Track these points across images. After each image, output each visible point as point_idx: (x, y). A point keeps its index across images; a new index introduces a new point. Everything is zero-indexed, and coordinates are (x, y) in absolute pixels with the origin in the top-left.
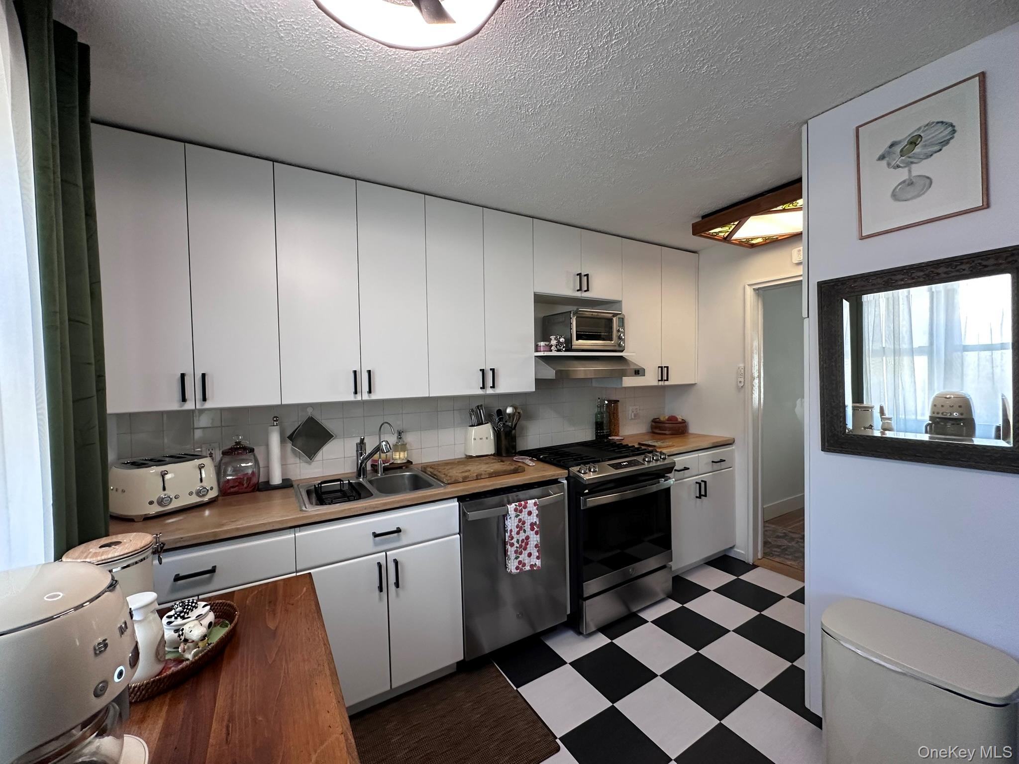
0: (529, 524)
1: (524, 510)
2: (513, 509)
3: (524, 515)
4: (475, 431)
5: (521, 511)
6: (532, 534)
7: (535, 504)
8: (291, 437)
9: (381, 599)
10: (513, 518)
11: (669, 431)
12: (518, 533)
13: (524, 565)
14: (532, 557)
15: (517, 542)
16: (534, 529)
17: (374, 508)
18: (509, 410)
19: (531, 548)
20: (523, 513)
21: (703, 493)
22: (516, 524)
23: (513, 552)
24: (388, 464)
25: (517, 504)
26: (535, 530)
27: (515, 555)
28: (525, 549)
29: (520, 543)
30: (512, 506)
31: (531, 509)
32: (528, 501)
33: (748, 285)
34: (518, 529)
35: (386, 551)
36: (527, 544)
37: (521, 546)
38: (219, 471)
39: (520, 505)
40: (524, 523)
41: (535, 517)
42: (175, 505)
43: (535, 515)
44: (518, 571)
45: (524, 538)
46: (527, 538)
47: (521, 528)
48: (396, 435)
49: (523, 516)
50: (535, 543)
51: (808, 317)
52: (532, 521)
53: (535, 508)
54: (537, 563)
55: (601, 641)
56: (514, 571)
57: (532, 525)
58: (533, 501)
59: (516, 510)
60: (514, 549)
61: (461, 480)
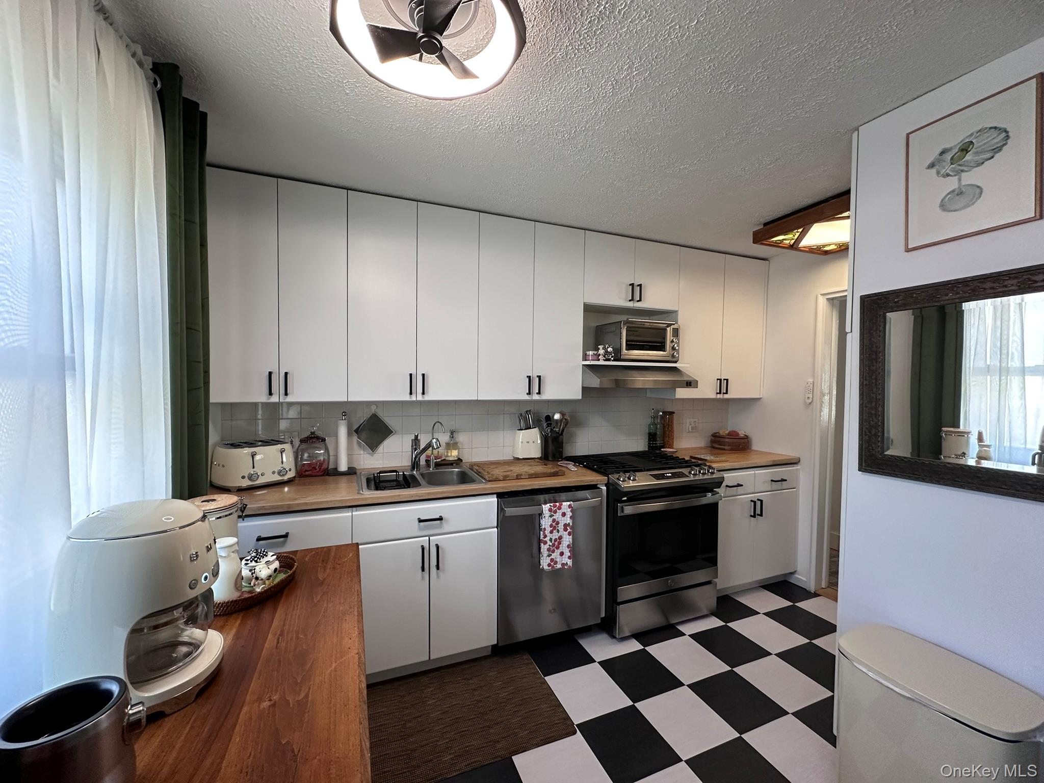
0: (563, 524)
1: (558, 511)
2: (547, 509)
3: (558, 516)
4: (522, 435)
5: (555, 512)
6: (565, 535)
7: (570, 506)
8: (357, 431)
9: (423, 578)
10: (547, 518)
11: (729, 446)
12: (551, 532)
13: (556, 563)
14: (564, 556)
15: (550, 540)
16: (567, 529)
17: (420, 496)
18: (557, 416)
19: (564, 548)
20: (557, 514)
21: (758, 511)
22: (550, 524)
23: (546, 550)
24: (440, 460)
25: (552, 504)
26: (568, 531)
27: (548, 552)
28: (558, 548)
29: (553, 542)
30: (546, 506)
31: (565, 511)
32: (563, 503)
33: (821, 295)
34: (552, 528)
35: (429, 536)
36: (560, 543)
37: (554, 545)
38: (297, 455)
39: (555, 506)
40: (558, 523)
41: (569, 519)
42: (261, 481)
43: (569, 516)
44: (550, 568)
45: (557, 537)
46: (561, 538)
47: (555, 528)
48: (449, 434)
49: (557, 516)
50: (568, 543)
51: (851, 331)
52: (565, 522)
53: (569, 510)
54: (568, 563)
55: (634, 646)
56: (546, 567)
57: (566, 526)
58: (568, 503)
59: (550, 510)
60: (547, 546)
61: (501, 478)
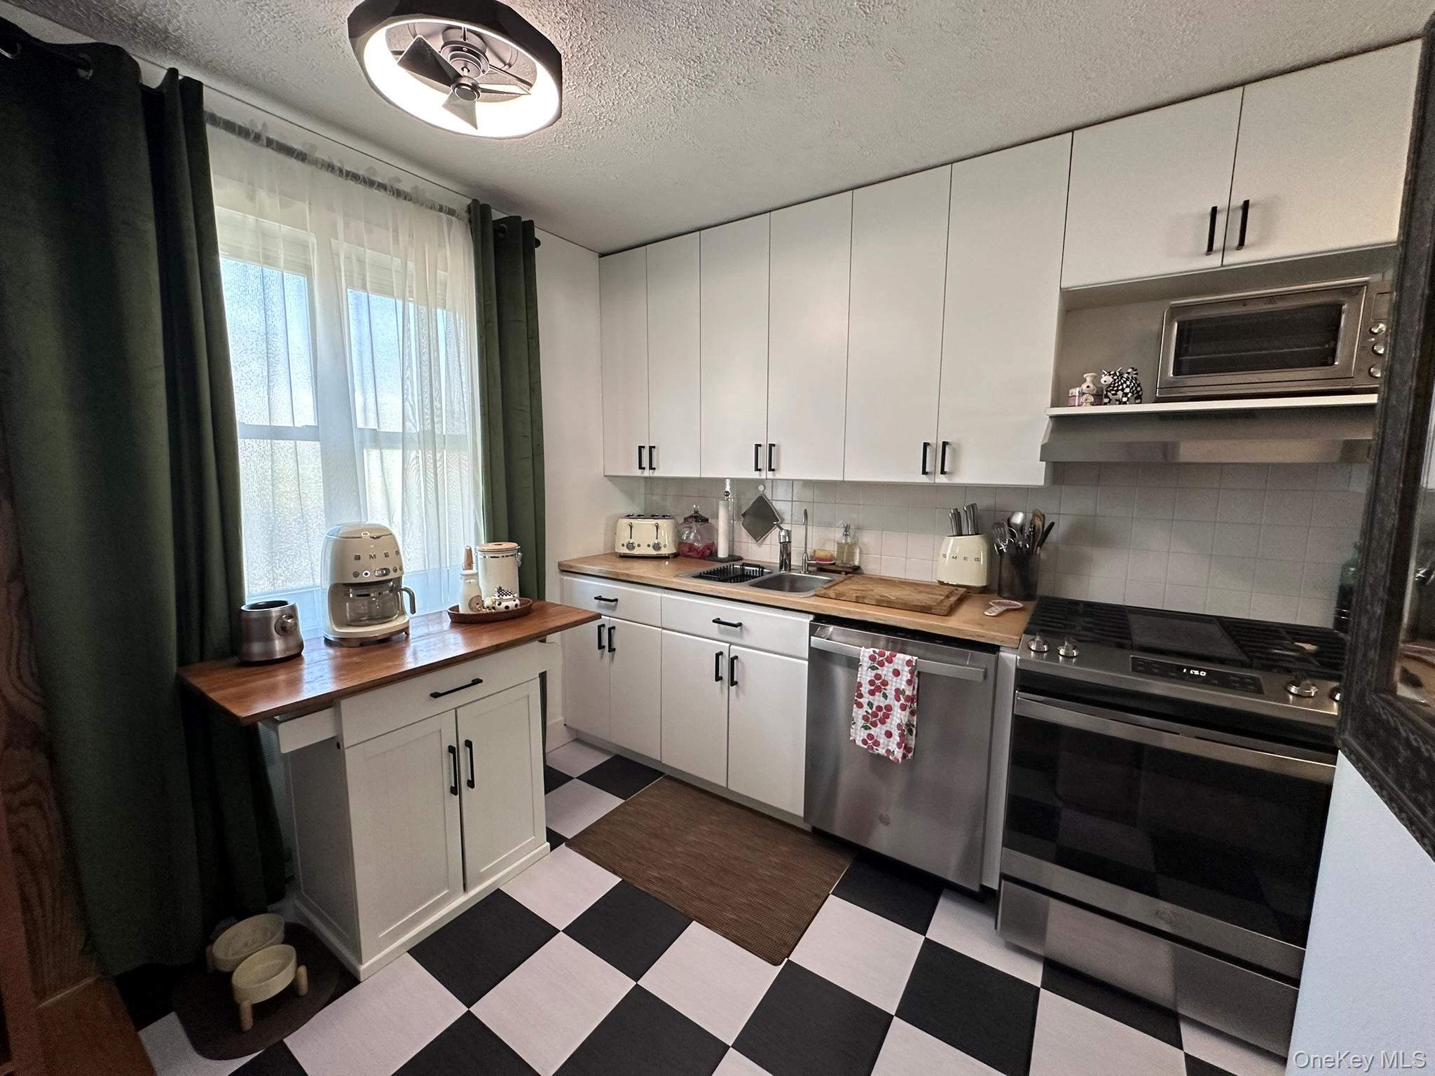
0: (894, 688)
1: (886, 664)
2: (867, 655)
3: (886, 672)
5: (881, 664)
6: (896, 706)
7: (909, 663)
8: (744, 515)
10: (865, 668)
12: (872, 693)
13: (877, 743)
14: (892, 739)
15: (868, 705)
16: (900, 699)
18: (1018, 519)
19: (892, 726)
20: (885, 668)
22: (869, 679)
23: (861, 717)
25: (877, 650)
26: (901, 702)
27: (863, 721)
28: (883, 722)
29: (874, 709)
30: (868, 650)
31: (900, 668)
32: (898, 655)
34: (873, 688)
35: (731, 644)
36: (887, 716)
37: (875, 715)
39: (882, 655)
40: (885, 683)
41: (904, 683)
42: (636, 552)
43: (905, 679)
44: (866, 747)
45: (883, 705)
46: (889, 708)
47: (878, 689)
49: (884, 672)
50: (899, 721)
52: (898, 686)
53: (907, 669)
54: (895, 753)
55: (1031, 974)
56: (859, 743)
57: (898, 692)
58: (908, 657)
59: (872, 658)
60: (862, 712)
